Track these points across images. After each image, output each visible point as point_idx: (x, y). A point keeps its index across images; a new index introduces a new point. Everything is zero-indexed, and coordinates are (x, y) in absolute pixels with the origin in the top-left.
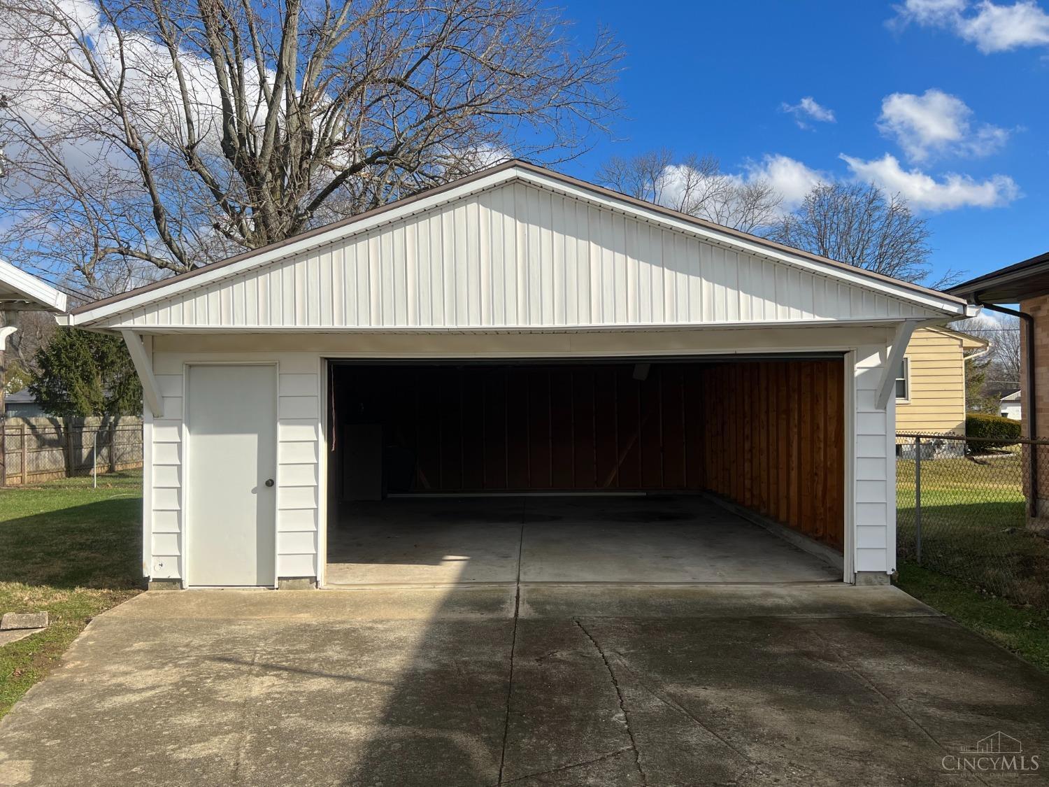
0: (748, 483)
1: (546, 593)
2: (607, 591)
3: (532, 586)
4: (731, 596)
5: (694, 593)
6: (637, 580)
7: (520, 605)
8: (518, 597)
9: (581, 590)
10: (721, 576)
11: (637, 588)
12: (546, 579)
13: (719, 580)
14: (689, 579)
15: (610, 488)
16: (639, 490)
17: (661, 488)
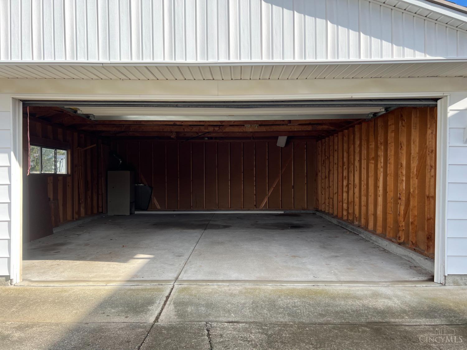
0: (345, 206)
1: (194, 292)
2: (244, 291)
3: (185, 285)
4: (346, 297)
5: (316, 293)
6: (270, 279)
7: (167, 306)
8: (168, 297)
9: (223, 289)
10: (335, 274)
11: (270, 287)
12: (200, 277)
13: (334, 279)
14: (311, 278)
15: (263, 209)
16: (280, 210)
17: (292, 209)
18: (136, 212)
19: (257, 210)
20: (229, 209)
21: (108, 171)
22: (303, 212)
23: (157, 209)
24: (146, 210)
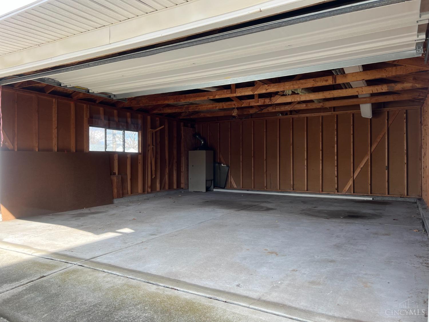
15: (347, 193)
16: (368, 196)
17: (385, 195)
18: (215, 190)
19: (338, 195)
20: (305, 192)
21: (189, 151)
22: (400, 199)
23: (234, 187)
24: (224, 188)
